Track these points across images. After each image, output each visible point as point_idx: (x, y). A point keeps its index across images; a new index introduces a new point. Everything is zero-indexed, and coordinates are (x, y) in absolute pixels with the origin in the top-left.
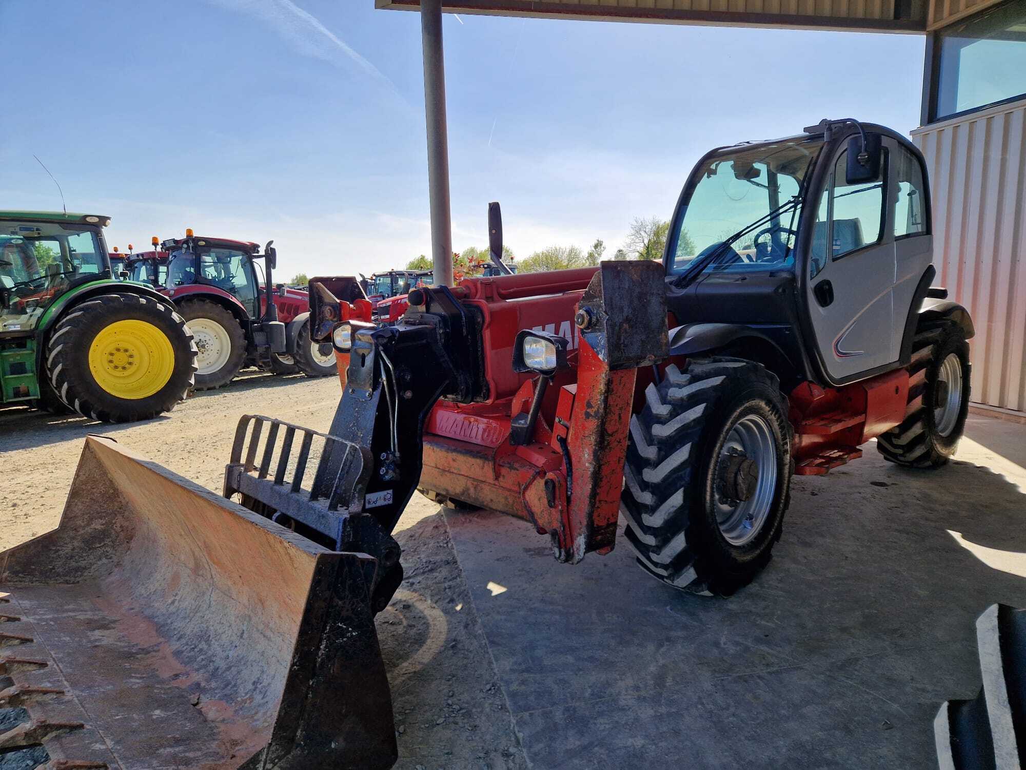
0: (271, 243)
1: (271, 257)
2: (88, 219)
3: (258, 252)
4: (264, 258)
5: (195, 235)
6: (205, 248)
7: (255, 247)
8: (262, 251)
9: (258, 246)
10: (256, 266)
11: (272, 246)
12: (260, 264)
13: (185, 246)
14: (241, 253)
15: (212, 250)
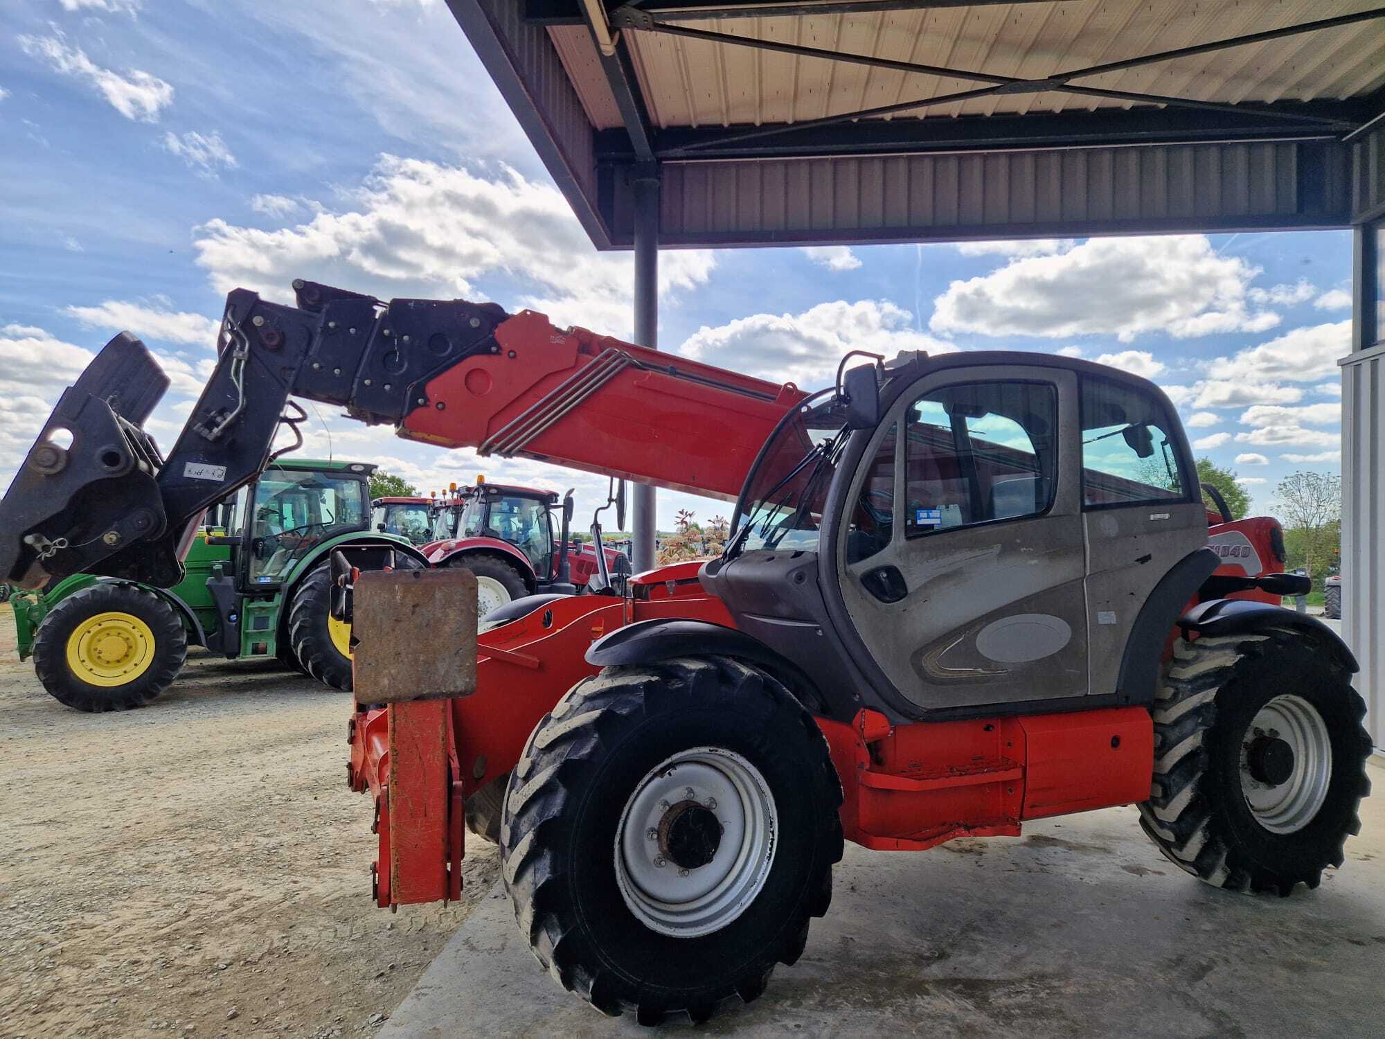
0: (571, 491)
1: (568, 506)
2: (354, 468)
3: (556, 501)
4: (562, 509)
5: (487, 481)
6: (496, 496)
7: (552, 496)
8: (561, 502)
9: (556, 495)
10: (552, 517)
11: (571, 495)
12: (557, 515)
13: (476, 494)
14: (537, 502)
15: (505, 498)
